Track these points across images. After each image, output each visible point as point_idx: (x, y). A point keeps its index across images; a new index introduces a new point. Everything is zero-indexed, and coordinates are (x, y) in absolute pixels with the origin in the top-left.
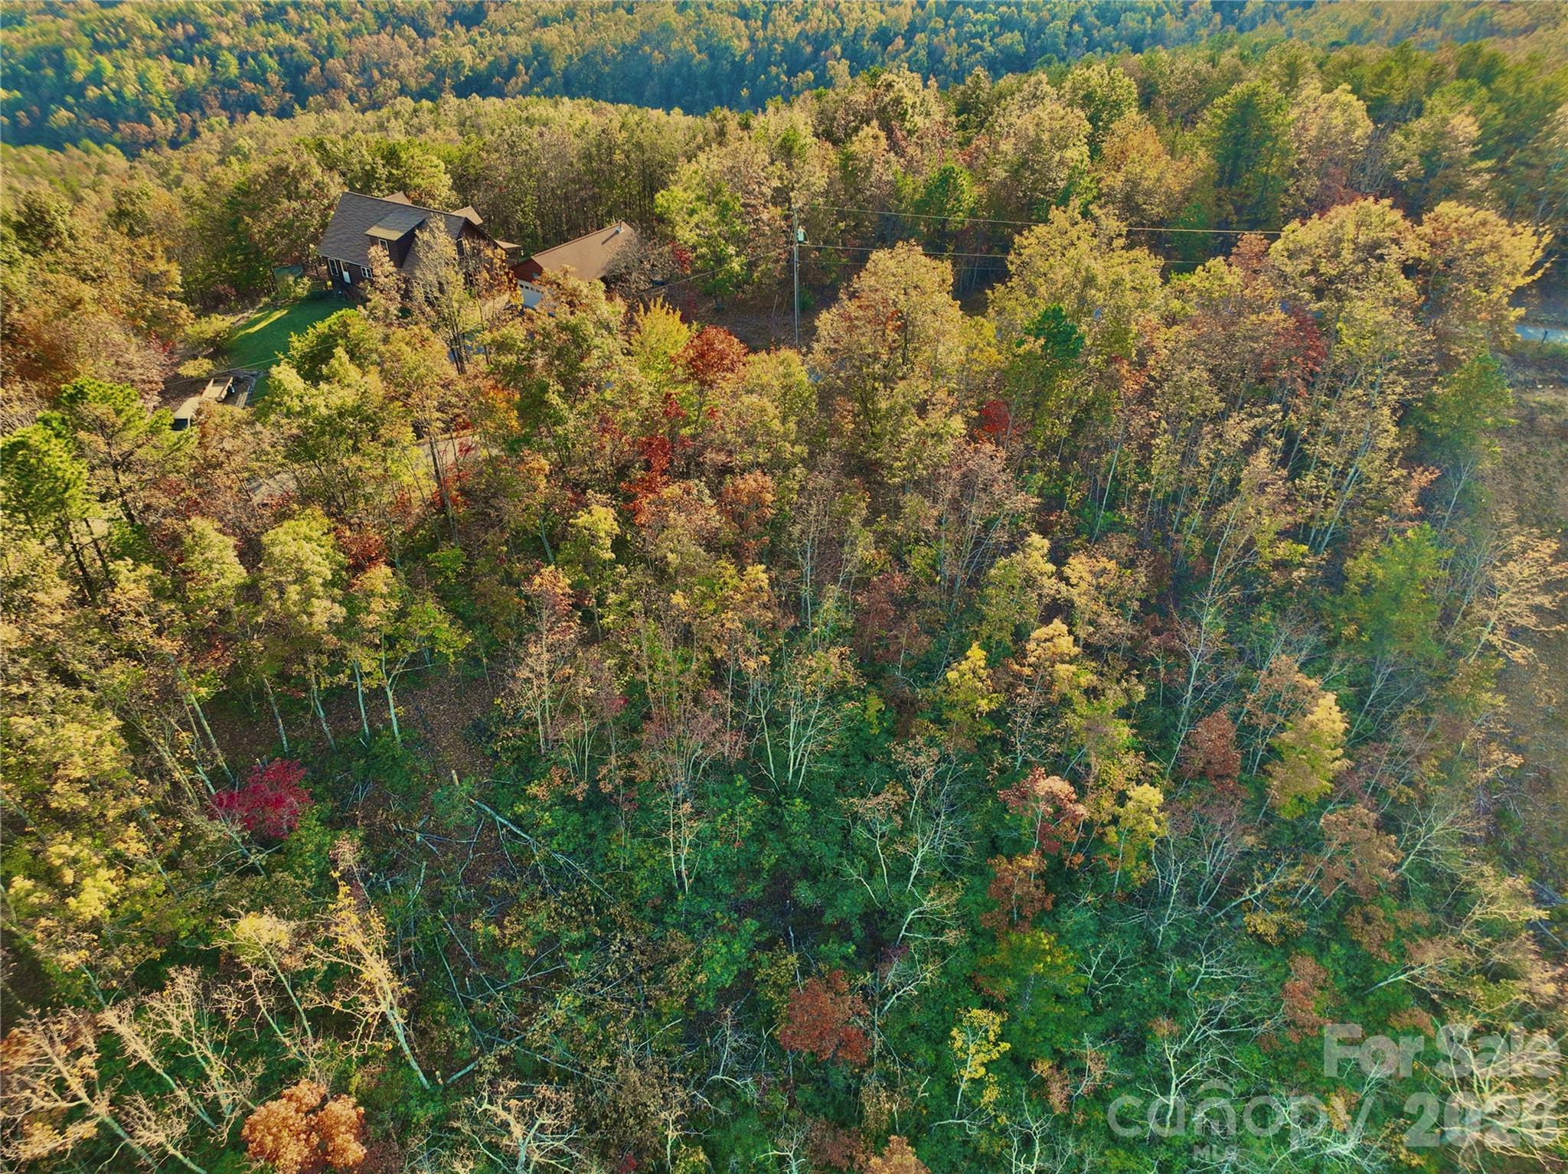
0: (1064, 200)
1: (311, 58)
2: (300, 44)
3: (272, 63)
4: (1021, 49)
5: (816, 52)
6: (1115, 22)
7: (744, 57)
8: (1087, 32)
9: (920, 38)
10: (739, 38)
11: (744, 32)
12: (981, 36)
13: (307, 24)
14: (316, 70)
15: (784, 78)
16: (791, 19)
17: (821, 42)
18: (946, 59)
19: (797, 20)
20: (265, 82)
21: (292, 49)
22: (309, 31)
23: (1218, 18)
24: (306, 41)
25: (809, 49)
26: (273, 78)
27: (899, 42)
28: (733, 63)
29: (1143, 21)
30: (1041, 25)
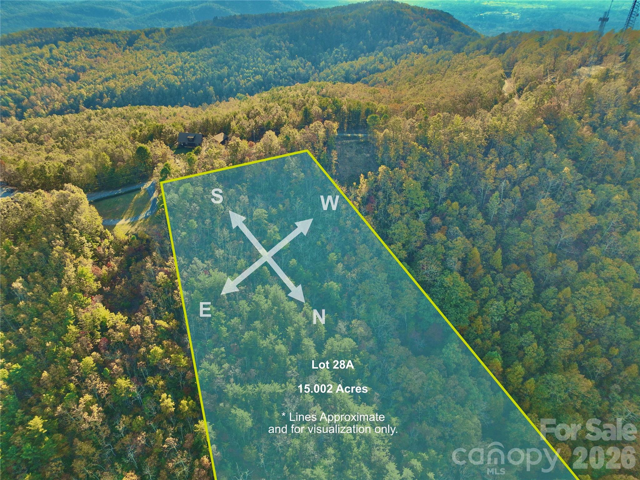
0: (285, 123)
1: (23, 96)
2: (17, 92)
3: (9, 99)
4: (262, 80)
5: (202, 84)
6: (286, 70)
7: (180, 88)
8: (279, 74)
9: (232, 78)
10: (177, 82)
11: (178, 80)
12: (249, 77)
13: (17, 85)
14: (26, 100)
15: (194, 93)
16: (191, 75)
17: (202, 81)
18: (241, 84)
19: (193, 75)
20: (9, 106)
21: (15, 94)
22: (19, 87)
23: (313, 67)
24: (19, 91)
25: (199, 84)
26: (12, 104)
27: (226, 80)
28: (176, 89)
29: (294, 70)
30: (266, 73)
